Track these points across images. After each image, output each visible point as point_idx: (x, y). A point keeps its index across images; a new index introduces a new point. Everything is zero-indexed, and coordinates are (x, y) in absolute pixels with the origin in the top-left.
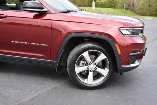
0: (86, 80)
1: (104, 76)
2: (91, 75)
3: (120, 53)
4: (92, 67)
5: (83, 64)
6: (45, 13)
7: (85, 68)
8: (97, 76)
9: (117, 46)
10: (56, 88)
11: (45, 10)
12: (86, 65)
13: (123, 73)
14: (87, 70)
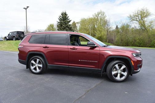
0: (117, 78)
1: (125, 76)
2: (119, 75)
3: (133, 65)
4: (119, 71)
5: (115, 70)
6: (96, 47)
7: (116, 72)
8: (122, 76)
9: (132, 61)
10: (102, 82)
11: (96, 45)
12: (116, 71)
13: (133, 74)
14: (117, 73)
